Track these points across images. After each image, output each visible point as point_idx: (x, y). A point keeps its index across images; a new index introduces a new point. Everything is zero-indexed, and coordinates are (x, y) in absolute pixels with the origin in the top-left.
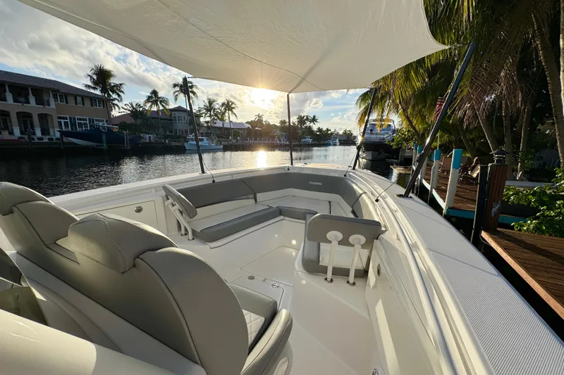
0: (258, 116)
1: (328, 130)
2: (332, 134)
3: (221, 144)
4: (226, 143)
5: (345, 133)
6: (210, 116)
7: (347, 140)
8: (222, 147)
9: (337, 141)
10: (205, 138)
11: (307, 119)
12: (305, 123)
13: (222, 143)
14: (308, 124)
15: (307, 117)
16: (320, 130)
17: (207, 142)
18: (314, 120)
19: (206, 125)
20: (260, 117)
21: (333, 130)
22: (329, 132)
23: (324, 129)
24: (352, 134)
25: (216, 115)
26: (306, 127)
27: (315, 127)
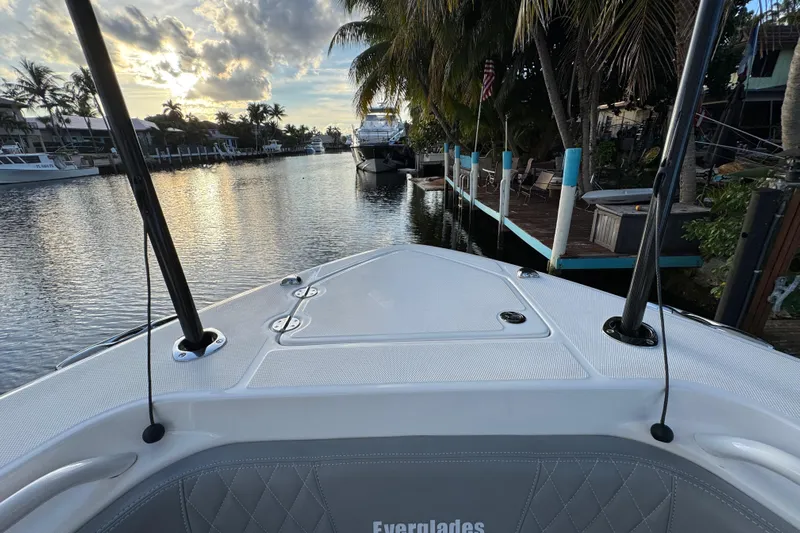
0: (170, 104)
1: (303, 129)
2: (310, 135)
3: (92, 165)
4: (106, 162)
5: (329, 133)
6: (49, 106)
7: (336, 144)
8: (96, 170)
9: (321, 145)
10: (43, 156)
11: (265, 111)
12: (263, 118)
13: (96, 162)
14: (269, 119)
15: (265, 108)
16: (290, 129)
17: (51, 162)
18: (277, 112)
19: (42, 125)
20: (174, 108)
21: (311, 129)
22: (306, 132)
23: (298, 127)
24: (340, 134)
25: (62, 103)
26: (267, 124)
27: (282, 124)
